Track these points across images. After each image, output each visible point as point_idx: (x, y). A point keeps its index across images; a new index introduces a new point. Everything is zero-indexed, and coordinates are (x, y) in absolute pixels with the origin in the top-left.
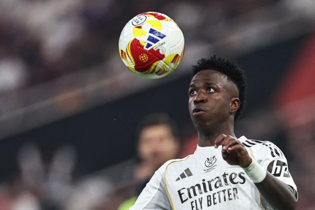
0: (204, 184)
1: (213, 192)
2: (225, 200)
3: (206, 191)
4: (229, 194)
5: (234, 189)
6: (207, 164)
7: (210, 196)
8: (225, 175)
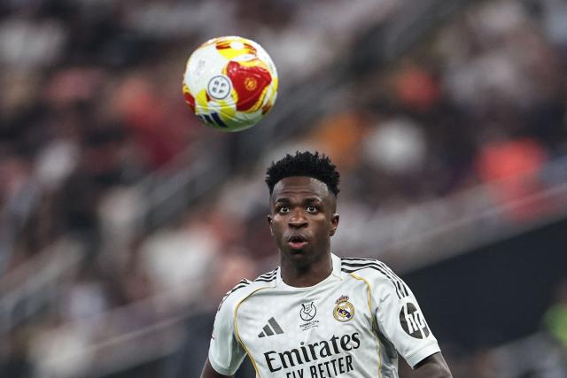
0: (303, 349)
1: (318, 362)
2: (336, 374)
3: (307, 360)
4: (341, 366)
5: (347, 357)
6: (304, 316)
7: (314, 367)
8: (334, 339)
